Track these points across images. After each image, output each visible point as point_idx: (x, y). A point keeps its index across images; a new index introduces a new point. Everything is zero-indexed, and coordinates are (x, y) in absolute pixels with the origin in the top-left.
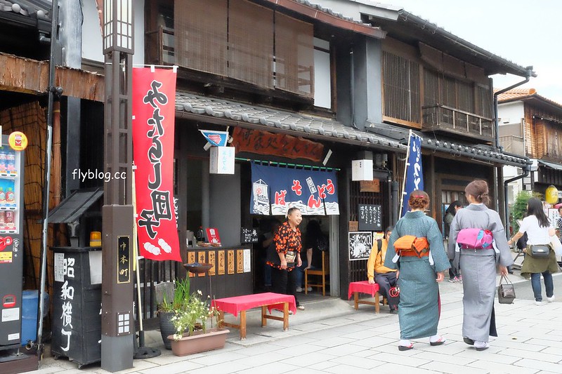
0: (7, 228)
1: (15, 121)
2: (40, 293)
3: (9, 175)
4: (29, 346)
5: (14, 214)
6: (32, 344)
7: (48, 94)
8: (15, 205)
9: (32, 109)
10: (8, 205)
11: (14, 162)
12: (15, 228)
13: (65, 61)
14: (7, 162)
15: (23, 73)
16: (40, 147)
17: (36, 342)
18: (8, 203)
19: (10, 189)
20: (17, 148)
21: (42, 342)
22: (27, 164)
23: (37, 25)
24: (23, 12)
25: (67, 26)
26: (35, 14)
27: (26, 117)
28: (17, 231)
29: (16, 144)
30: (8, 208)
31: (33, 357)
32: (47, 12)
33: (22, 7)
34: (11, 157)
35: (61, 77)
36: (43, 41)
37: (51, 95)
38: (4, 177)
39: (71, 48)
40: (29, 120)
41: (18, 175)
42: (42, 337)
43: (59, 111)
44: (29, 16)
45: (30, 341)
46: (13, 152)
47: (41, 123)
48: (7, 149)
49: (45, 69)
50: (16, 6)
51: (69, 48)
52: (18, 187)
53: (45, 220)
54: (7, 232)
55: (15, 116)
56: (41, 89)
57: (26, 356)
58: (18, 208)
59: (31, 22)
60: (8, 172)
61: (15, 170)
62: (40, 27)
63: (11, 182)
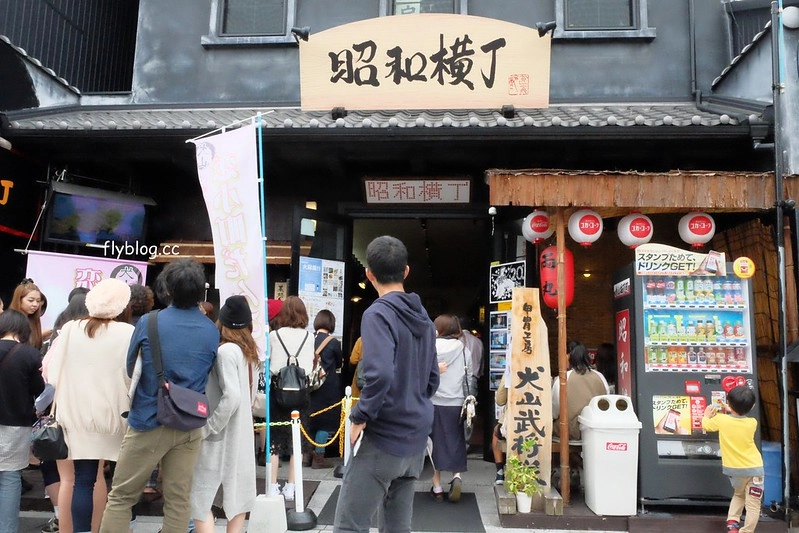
0: (738, 367)
1: (731, 245)
2: (783, 446)
3: (736, 307)
4: (774, 508)
5: (745, 350)
6: (778, 507)
7: (776, 209)
8: (745, 341)
9: (752, 228)
10: (737, 341)
11: (740, 291)
12: (747, 367)
13: (788, 166)
14: (733, 292)
15: (744, 192)
16: (766, 272)
17: (782, 503)
18: (737, 338)
19: (739, 322)
20: (742, 276)
21: (791, 506)
22: (755, 294)
23: (750, 132)
24: (732, 122)
25: (788, 124)
26: (747, 122)
27: (745, 238)
28: (750, 370)
29: (742, 272)
30: (738, 344)
31: (780, 523)
32: (760, 114)
33: (732, 117)
34: (737, 286)
35: (790, 187)
36: (758, 149)
37: (779, 211)
38: (731, 309)
39: (795, 149)
40: (749, 241)
41: (747, 306)
42: (790, 500)
43: (788, 227)
44: (740, 124)
45: (774, 502)
46: (739, 280)
47: (764, 244)
48: (732, 277)
49: (770, 181)
50: (724, 118)
51: (792, 149)
52: (747, 320)
53: (784, 359)
54: (739, 371)
55: (731, 239)
56: (767, 204)
57: (772, 519)
58: (749, 344)
59: (744, 130)
60: (736, 303)
61: (743, 300)
62: (754, 133)
63: (739, 315)
